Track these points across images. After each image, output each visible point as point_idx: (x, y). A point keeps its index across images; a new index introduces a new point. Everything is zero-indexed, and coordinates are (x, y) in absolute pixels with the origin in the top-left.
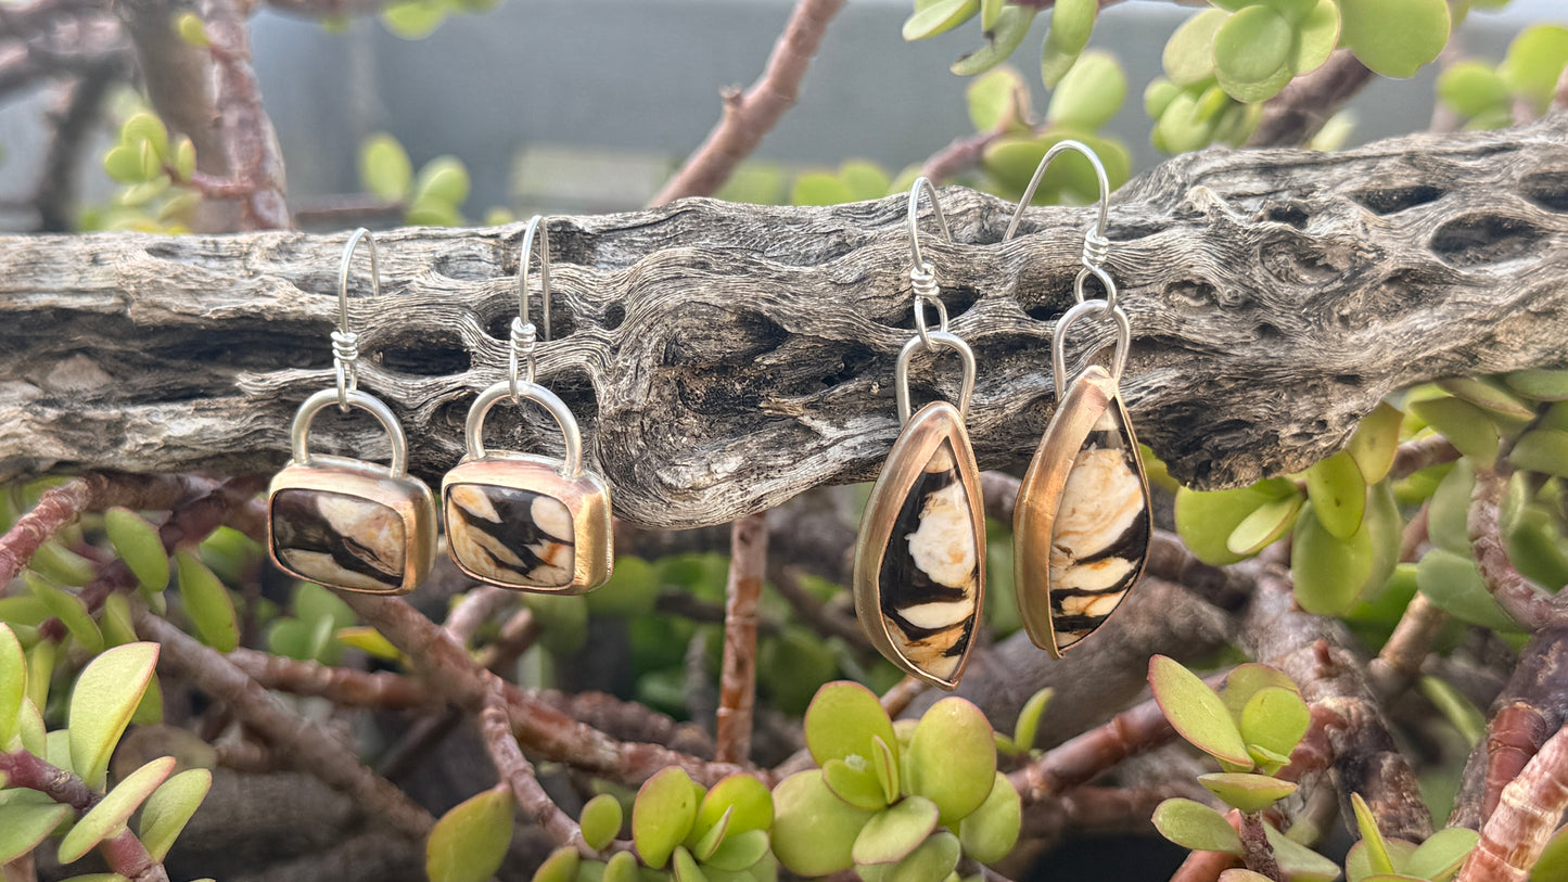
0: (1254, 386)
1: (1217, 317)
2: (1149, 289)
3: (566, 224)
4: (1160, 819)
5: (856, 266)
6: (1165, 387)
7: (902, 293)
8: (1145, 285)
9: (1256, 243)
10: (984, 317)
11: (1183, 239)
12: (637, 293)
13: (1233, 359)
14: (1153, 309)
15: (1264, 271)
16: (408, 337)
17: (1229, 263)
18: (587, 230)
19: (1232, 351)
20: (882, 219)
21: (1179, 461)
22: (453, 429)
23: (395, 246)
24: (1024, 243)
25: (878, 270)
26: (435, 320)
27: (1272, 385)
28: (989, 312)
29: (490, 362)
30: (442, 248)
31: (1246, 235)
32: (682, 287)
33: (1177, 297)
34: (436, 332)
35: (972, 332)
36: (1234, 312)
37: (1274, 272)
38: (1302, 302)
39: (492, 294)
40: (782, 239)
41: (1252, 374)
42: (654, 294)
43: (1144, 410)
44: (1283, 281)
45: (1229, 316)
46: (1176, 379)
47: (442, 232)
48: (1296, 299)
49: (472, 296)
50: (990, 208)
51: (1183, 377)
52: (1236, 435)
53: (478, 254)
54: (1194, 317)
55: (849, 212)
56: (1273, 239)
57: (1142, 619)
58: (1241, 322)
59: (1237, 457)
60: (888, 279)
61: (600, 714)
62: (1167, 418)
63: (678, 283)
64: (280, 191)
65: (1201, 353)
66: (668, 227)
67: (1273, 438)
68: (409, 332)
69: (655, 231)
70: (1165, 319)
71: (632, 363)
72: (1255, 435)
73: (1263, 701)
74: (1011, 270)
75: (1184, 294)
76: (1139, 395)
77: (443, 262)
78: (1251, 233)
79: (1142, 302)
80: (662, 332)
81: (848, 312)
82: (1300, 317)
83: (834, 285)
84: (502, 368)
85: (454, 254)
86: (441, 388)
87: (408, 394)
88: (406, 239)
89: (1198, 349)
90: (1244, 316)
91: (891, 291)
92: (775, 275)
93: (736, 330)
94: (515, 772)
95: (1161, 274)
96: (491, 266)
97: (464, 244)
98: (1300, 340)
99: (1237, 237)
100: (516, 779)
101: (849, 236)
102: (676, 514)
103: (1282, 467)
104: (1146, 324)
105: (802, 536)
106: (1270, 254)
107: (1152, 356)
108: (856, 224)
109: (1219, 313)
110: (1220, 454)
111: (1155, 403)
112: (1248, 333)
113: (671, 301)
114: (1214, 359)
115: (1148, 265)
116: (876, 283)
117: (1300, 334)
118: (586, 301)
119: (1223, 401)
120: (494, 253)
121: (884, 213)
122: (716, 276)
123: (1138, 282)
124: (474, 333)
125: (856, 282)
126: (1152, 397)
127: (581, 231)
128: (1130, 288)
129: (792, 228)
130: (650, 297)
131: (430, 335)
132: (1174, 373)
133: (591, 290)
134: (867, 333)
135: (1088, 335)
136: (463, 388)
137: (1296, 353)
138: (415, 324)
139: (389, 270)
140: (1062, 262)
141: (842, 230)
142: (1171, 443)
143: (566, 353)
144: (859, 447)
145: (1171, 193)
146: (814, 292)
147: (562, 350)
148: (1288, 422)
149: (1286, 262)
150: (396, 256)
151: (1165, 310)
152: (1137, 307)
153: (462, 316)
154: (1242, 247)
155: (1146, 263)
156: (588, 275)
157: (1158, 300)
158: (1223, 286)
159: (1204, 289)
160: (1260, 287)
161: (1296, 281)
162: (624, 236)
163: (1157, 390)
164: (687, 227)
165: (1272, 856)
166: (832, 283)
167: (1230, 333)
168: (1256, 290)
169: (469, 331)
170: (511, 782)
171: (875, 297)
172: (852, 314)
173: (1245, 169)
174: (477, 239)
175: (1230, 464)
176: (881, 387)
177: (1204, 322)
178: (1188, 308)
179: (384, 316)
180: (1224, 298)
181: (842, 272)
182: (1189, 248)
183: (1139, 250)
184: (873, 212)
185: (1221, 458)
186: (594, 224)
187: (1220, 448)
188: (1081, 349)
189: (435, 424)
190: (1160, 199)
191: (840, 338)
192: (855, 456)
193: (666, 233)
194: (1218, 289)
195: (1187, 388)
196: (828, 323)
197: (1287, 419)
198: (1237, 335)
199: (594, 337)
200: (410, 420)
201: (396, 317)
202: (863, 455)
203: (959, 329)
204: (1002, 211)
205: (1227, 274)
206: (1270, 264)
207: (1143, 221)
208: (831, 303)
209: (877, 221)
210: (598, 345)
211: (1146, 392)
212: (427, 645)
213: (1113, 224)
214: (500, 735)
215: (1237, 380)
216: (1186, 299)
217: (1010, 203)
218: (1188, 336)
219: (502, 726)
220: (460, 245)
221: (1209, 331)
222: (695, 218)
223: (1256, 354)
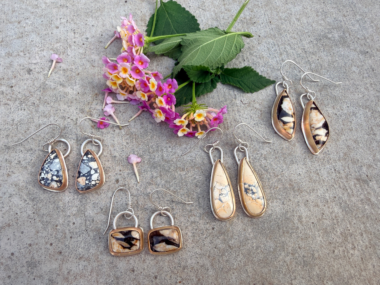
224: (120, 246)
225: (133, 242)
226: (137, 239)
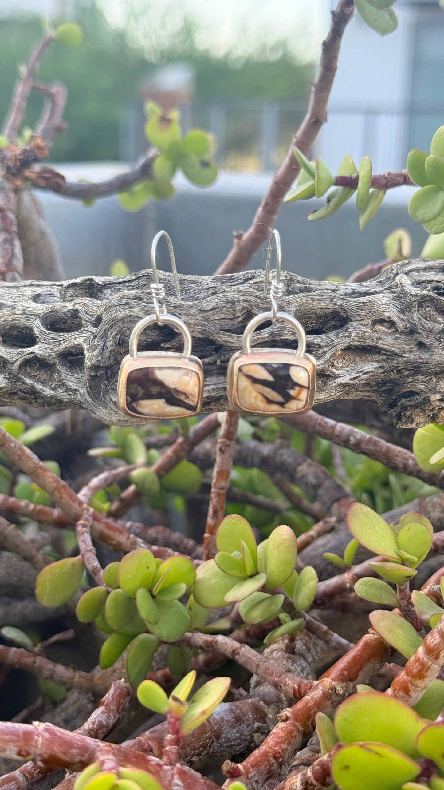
0: (417, 373)
1: (397, 338)
2: (363, 322)
3: (91, 280)
4: (357, 586)
5: (211, 302)
6: (371, 371)
7: (237, 318)
8: (361, 320)
9: (415, 301)
10: (274, 330)
11: (382, 298)
12: (108, 311)
13: (405, 359)
14: (364, 332)
15: (419, 315)
16: (13, 329)
17: (403, 311)
18: (100, 283)
19: (404, 355)
20: (236, 283)
21: (389, 412)
22: (30, 373)
23: (20, 289)
24: (300, 296)
25: (223, 305)
26: (24, 322)
27: (426, 374)
28: (278, 328)
29: (44, 341)
30: (38, 290)
31: (411, 297)
32: (127, 308)
33: (378, 327)
34: (24, 327)
35: (267, 337)
36: (406, 335)
37: (424, 316)
38: (437, 331)
39: (50, 310)
40: (187, 290)
41: (415, 367)
42: (114, 311)
43: (361, 382)
44: (428, 321)
45: (403, 337)
46: (377, 367)
47: (41, 283)
48: (434, 329)
49: (41, 311)
50: (292, 280)
51: (381, 367)
52: (411, 399)
53: (54, 293)
54: (387, 337)
55: (221, 279)
56: (423, 299)
57: (437, 509)
58: (409, 340)
59: (414, 411)
60: (230, 310)
61: (160, 536)
62: (381, 390)
63: (126, 306)
64: (18, 273)
65: (389, 355)
66: (136, 283)
67: (427, 401)
68: (14, 327)
69: (130, 284)
70: (370, 338)
71: (101, 343)
72: (419, 399)
73: (409, 529)
74: (292, 309)
75: (383, 326)
76: (358, 375)
77: (37, 297)
78: (414, 296)
79: (359, 328)
80: (118, 329)
81: (204, 324)
82: (436, 339)
83: (199, 311)
84: (49, 344)
85: (43, 293)
86: (23, 353)
87: (10, 356)
88: (25, 286)
89: (388, 353)
90: (410, 338)
91: (232, 316)
92: (173, 305)
93: (154, 331)
94: (86, 551)
95: (369, 315)
96: (59, 299)
97: (48, 289)
98: (437, 350)
99: (407, 298)
100: (85, 554)
101: (218, 290)
102: (120, 416)
103: (439, 417)
104: (360, 339)
105: (278, 459)
106: (422, 307)
107: (367, 356)
108: (223, 284)
109: (398, 336)
110: (405, 408)
111: (367, 380)
112: (412, 346)
113: (121, 315)
114: (396, 359)
115: (363, 310)
116: (223, 312)
117: (436, 347)
118: (88, 314)
119: (404, 381)
120: (60, 293)
121: (238, 280)
122: (144, 304)
123: (358, 318)
124: (39, 328)
125: (211, 310)
126: (365, 376)
127: (97, 284)
128: (354, 321)
129: (192, 285)
130: (112, 313)
131: (23, 329)
132: (376, 365)
133: (91, 309)
134: (213, 334)
135: (330, 343)
136: (31, 353)
137: (434, 357)
138: (15, 323)
139: (14, 299)
140: (320, 307)
141: (215, 287)
142: (384, 402)
143: (76, 338)
144: (211, 391)
145: (390, 278)
146: (189, 313)
147: (74, 337)
148: (435, 393)
149: (430, 311)
150: (19, 293)
151: (371, 333)
152: (356, 330)
153: (35, 320)
154: (409, 303)
155: (361, 309)
156: (91, 303)
157: (368, 328)
158: (400, 322)
159: (392, 324)
160: (417, 323)
161: (435, 321)
162: (116, 286)
163: (367, 373)
164: (144, 283)
165: (413, 609)
166: (199, 310)
167: (403, 346)
168: (415, 324)
169: (37, 327)
170: (83, 555)
171: (223, 319)
172: (207, 325)
173: (435, 268)
174: (55, 286)
175: (411, 414)
176: (221, 362)
177: (390, 340)
178: (384, 333)
179: (2, 319)
180: (400, 328)
181: (205, 305)
182: (384, 303)
183: (360, 303)
184: (233, 279)
185: (405, 410)
186: (103, 280)
187: (404, 405)
188: (326, 349)
189: (21, 371)
190: (384, 280)
191: (201, 336)
192: (209, 395)
193: (134, 286)
194: (398, 323)
195: (384, 373)
196: (195, 328)
197: (434, 391)
198: (407, 347)
199: (88, 331)
200: (11, 368)
201: (7, 319)
202: (213, 394)
203: (261, 335)
204: (298, 282)
205: (402, 316)
206: (422, 312)
207: (369, 290)
208: (197, 319)
209: (234, 283)
210: (89, 334)
211: (362, 373)
212: (56, 488)
213: (355, 291)
214: (83, 533)
215: (410, 370)
216: (383, 328)
217: (303, 278)
218: (383, 346)
219: (84, 529)
220: (46, 289)
221: (393, 344)
222: (148, 279)
223: (416, 357)
224: (260, 398)
225: (292, 392)
226: (302, 387)
